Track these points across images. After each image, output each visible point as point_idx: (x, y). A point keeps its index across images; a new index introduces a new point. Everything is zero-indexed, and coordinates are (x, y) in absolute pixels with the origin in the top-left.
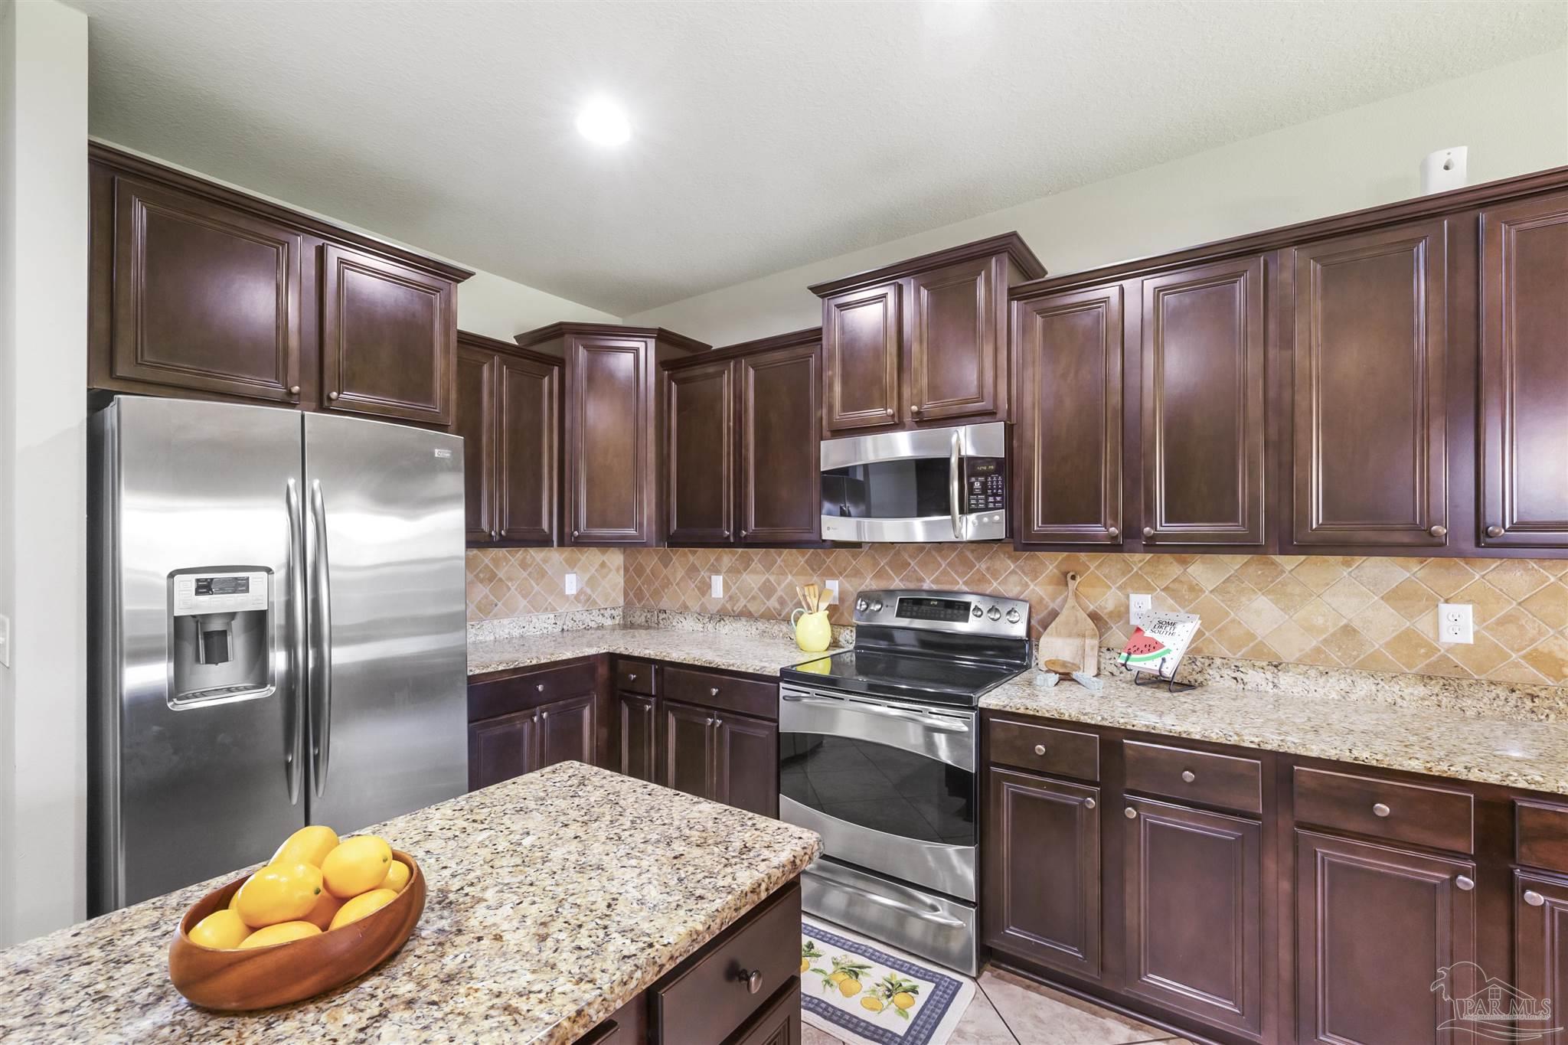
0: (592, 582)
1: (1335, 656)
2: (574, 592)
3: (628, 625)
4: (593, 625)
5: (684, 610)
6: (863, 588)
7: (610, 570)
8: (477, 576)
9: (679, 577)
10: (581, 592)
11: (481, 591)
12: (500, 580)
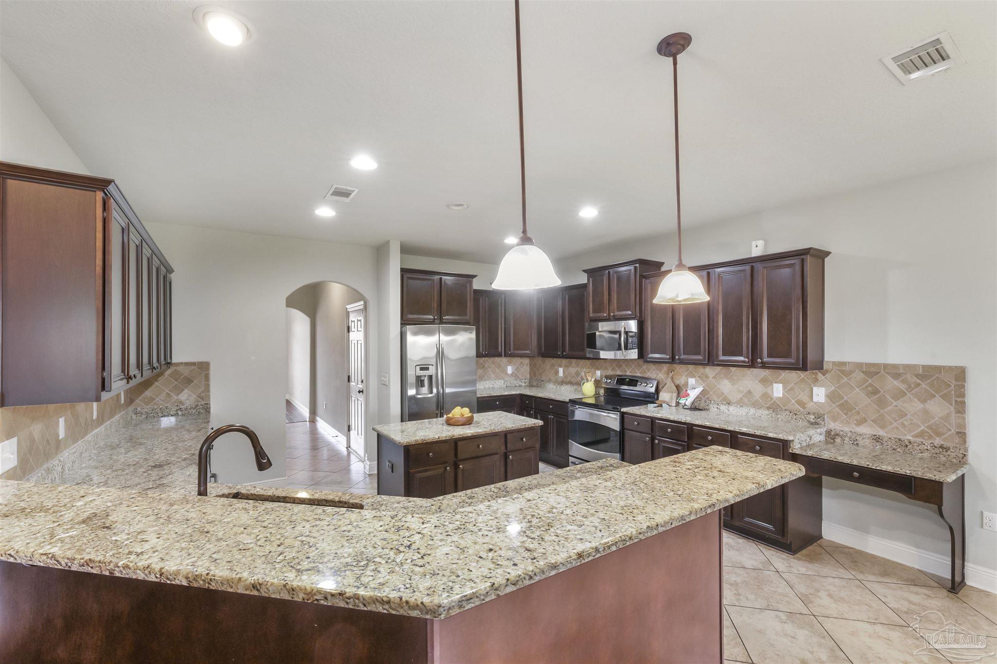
0: (517, 369)
1: (746, 400)
2: (511, 373)
3: (531, 386)
4: (517, 385)
5: (550, 381)
6: (608, 374)
7: (524, 365)
8: (478, 367)
9: (548, 367)
10: (513, 373)
11: (480, 372)
12: (486, 368)
